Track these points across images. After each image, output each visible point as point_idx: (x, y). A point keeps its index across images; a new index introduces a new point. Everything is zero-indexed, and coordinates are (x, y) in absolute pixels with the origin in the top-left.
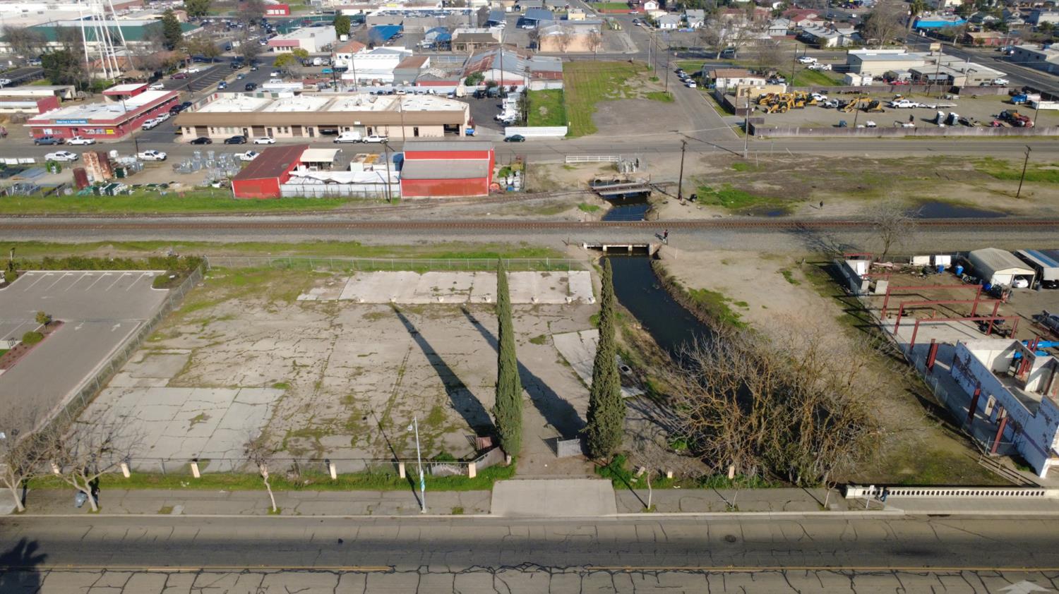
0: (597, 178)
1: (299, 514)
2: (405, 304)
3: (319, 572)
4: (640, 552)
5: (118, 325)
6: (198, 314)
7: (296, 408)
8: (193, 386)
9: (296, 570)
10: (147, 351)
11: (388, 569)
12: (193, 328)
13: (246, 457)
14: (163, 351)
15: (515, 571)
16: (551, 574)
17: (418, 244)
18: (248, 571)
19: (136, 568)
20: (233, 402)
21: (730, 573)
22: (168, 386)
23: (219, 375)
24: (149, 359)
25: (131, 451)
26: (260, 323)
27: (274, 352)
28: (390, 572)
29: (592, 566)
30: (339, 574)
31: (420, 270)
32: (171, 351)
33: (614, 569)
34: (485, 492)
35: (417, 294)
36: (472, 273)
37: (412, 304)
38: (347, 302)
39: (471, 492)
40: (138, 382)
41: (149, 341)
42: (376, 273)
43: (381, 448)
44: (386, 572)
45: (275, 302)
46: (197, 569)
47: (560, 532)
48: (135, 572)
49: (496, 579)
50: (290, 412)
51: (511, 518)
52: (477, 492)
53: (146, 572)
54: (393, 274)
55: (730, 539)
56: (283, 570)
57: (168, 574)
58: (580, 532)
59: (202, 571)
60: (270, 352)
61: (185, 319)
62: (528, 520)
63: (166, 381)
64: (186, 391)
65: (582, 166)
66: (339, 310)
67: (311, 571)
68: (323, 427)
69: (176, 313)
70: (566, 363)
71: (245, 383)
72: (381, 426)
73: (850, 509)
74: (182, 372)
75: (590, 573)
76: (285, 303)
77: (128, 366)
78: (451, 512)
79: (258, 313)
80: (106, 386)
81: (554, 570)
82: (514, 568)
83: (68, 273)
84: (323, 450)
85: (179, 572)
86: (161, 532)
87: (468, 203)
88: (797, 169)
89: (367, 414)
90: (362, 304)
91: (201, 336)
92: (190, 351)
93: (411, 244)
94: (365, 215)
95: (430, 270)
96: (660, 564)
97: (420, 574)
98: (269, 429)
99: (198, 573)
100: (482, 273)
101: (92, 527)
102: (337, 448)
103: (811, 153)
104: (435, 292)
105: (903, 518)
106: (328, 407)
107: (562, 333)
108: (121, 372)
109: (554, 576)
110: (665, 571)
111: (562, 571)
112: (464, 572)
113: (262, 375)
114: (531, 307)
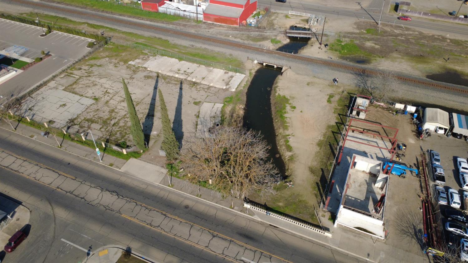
0: (296, 25)
1: (66, 150)
2: (163, 74)
3: (55, 172)
4: (153, 200)
5: (66, 61)
6: (92, 62)
7: (93, 110)
8: (70, 92)
9: (50, 169)
10: (67, 74)
11: (74, 178)
12: (87, 68)
13: (66, 124)
14: (71, 75)
15: (109, 193)
16: (119, 198)
17: (190, 46)
18: (37, 165)
19: (11, 153)
20: (77, 102)
21: (174, 219)
22: (63, 90)
23: (81, 90)
24: (65, 77)
25: (37, 112)
26: (108, 71)
27: (104, 84)
28: (74, 180)
29: (133, 200)
30: (60, 175)
31: (180, 59)
32: (74, 76)
33: (139, 203)
34: (125, 161)
35: (171, 71)
36: (198, 65)
37: (166, 75)
38: (143, 68)
39: (121, 159)
40: (56, 86)
41: (70, 70)
42: (164, 57)
43: (107, 133)
44: (73, 179)
45: (120, 63)
46: (25, 159)
47: (135, 184)
48: (10, 155)
49: (101, 193)
50: (91, 111)
51: (125, 173)
52: (123, 160)
53: (13, 156)
54: (170, 59)
55: (187, 207)
56: (46, 168)
57: (17, 158)
58: (141, 186)
59: (26, 161)
60: (102, 84)
61: (87, 63)
62: (129, 176)
63: (64, 88)
64: (68, 93)
65: (294, 17)
66: (138, 71)
67: (53, 171)
68: (96, 120)
69: (86, 60)
70: (198, 116)
71: (86, 95)
72: (114, 125)
73: (241, 211)
74: (71, 85)
75: (130, 202)
76: (123, 63)
77: (57, 79)
78: (109, 164)
79: (111, 66)
80: (46, 85)
81: (121, 197)
82: (109, 191)
83: (66, 34)
84: (89, 129)
85: (20, 159)
86: (25, 143)
87: (226, 29)
88: (400, 38)
89: (114, 118)
90: (148, 70)
91: (87, 71)
92: (79, 77)
93: (187, 46)
94: (182, 27)
95: (184, 60)
96: (154, 207)
97: (81, 183)
98: (80, 115)
99: (25, 161)
100: (203, 66)
101: (10, 135)
102: (94, 129)
103: (417, 29)
104: (178, 72)
105: (258, 222)
106: (104, 112)
107: (209, 102)
108: (53, 80)
109: (119, 199)
110: (155, 210)
111: (122, 198)
112: (94, 187)
113: (93, 93)
114: (207, 87)
